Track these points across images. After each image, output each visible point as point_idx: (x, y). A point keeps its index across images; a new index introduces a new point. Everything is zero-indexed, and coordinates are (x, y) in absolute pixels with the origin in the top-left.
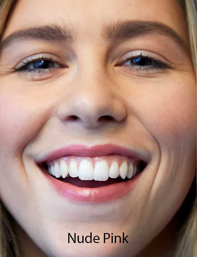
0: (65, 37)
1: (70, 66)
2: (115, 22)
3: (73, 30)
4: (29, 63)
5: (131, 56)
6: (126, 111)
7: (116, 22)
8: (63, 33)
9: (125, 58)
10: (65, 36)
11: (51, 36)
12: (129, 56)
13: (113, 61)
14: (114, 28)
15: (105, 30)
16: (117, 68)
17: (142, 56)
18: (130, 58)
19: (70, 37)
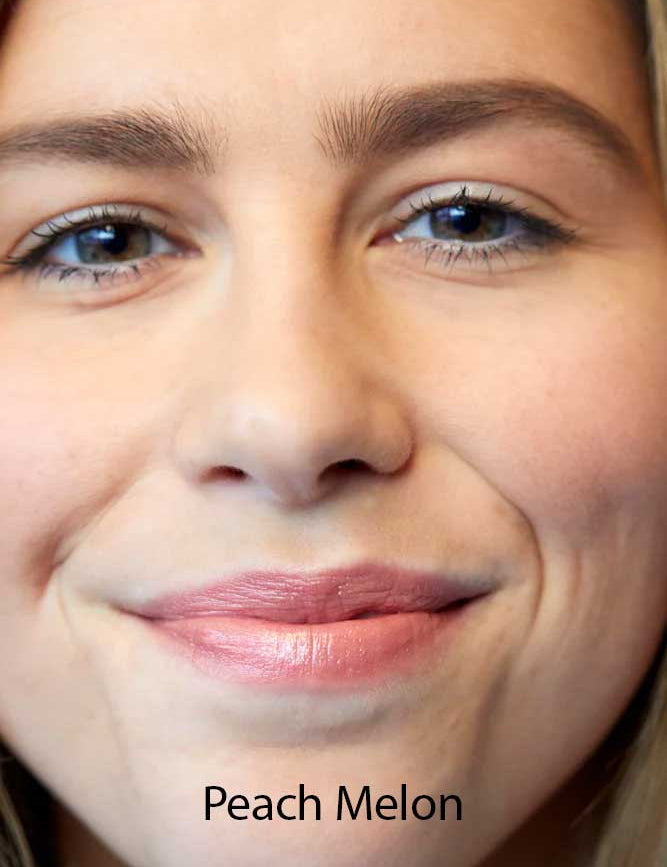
0: (185, 157)
1: (207, 251)
2: (367, 99)
3: (213, 131)
4: (56, 238)
5: (426, 201)
6: (413, 439)
7: (369, 99)
8: (178, 143)
9: (405, 209)
10: (187, 155)
11: (133, 153)
12: (419, 202)
13: (360, 229)
14: (364, 118)
15: (331, 126)
16: (377, 254)
17: (467, 198)
18: (426, 208)
19: (204, 155)
